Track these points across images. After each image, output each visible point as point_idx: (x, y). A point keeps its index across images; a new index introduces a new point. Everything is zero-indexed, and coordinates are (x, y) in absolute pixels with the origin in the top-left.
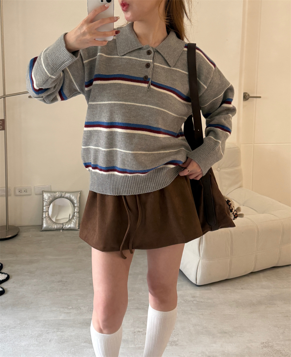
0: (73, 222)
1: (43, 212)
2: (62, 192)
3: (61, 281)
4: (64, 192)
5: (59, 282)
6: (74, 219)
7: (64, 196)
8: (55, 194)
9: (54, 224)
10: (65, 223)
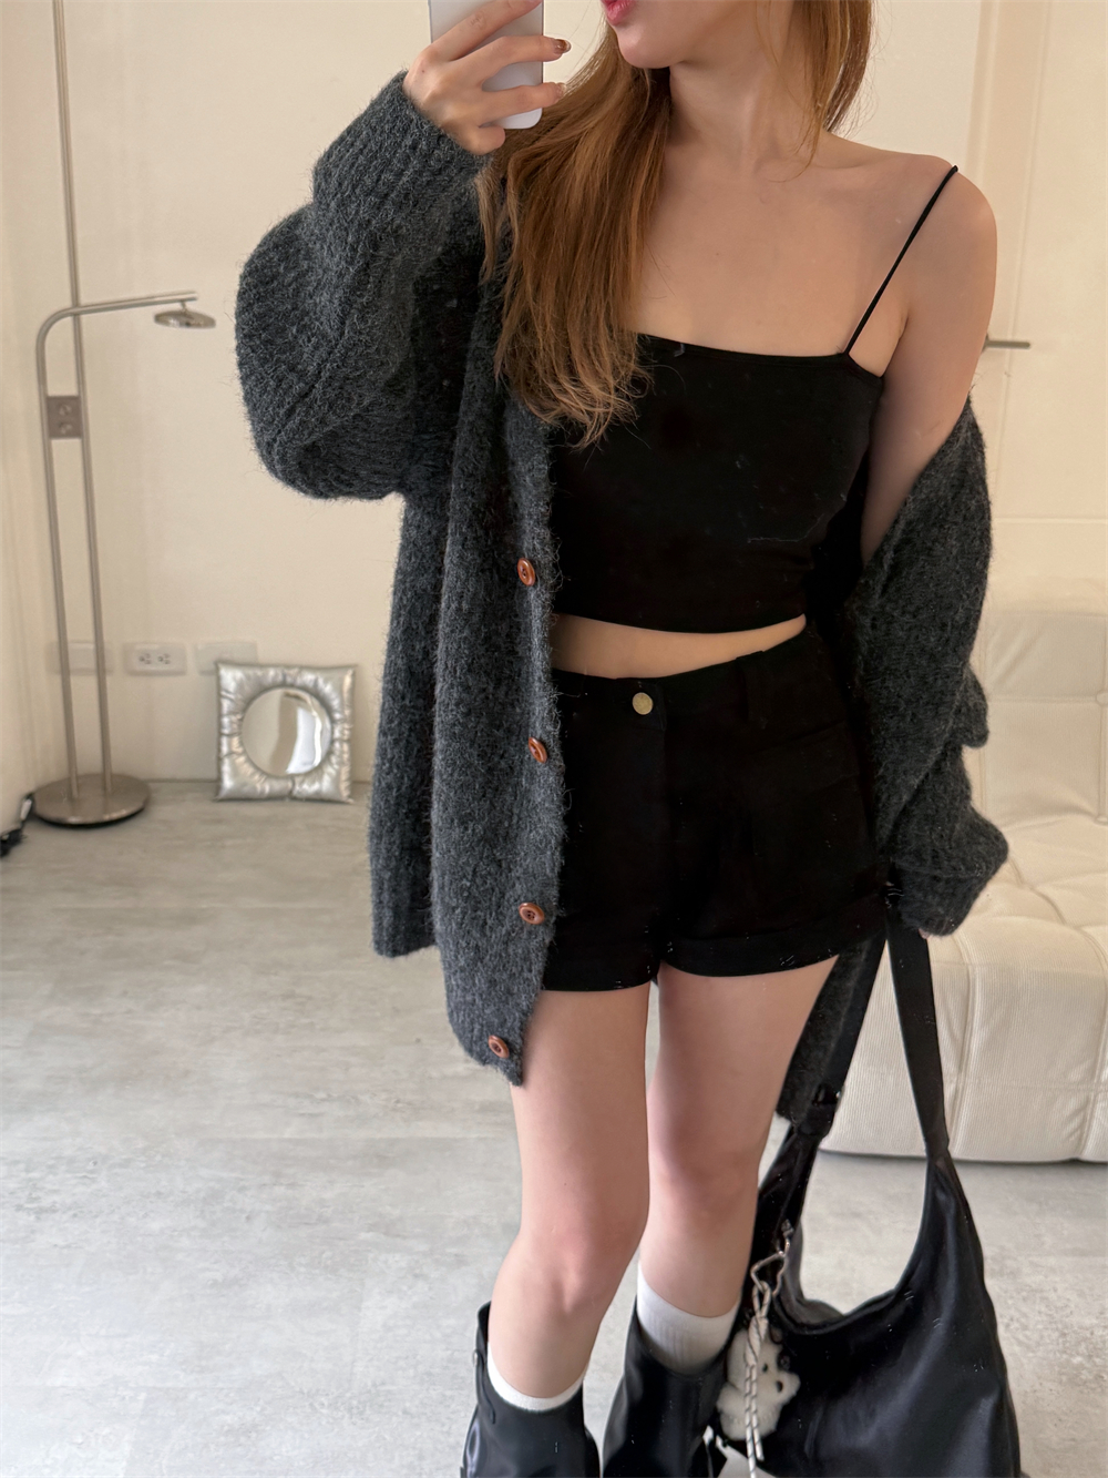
0: (329, 774)
1: (221, 735)
2: (288, 667)
4: (295, 667)
6: (331, 764)
7: (295, 680)
8: (260, 674)
9: (264, 777)
10: (302, 778)
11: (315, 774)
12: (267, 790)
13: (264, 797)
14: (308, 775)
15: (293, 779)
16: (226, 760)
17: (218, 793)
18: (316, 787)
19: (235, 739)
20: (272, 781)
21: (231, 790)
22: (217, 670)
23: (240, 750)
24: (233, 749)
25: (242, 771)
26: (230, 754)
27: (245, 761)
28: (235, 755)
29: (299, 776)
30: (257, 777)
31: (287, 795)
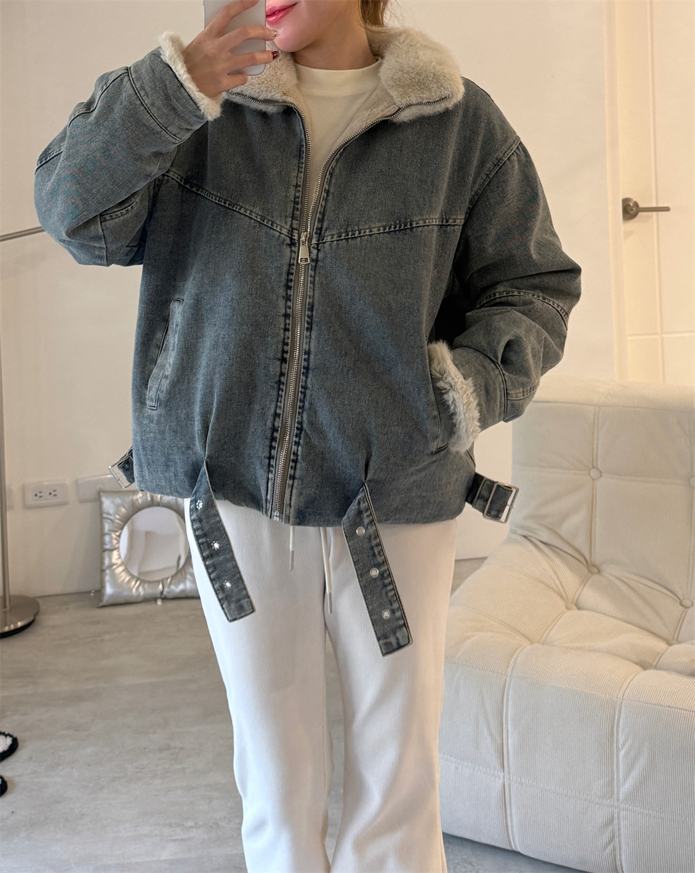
1: (104, 550)
3: (168, 748)
5: (160, 750)
8: (135, 498)
9: (138, 583)
10: (169, 580)
11: (180, 574)
12: (142, 593)
13: (140, 599)
14: (173, 577)
15: (162, 581)
16: (108, 571)
17: (101, 601)
18: (181, 587)
19: (115, 553)
20: (146, 585)
21: (111, 596)
22: (100, 498)
23: (119, 562)
24: (114, 561)
25: (122, 579)
26: (111, 565)
27: (123, 571)
28: (115, 567)
29: (168, 578)
30: (134, 583)
31: (159, 596)
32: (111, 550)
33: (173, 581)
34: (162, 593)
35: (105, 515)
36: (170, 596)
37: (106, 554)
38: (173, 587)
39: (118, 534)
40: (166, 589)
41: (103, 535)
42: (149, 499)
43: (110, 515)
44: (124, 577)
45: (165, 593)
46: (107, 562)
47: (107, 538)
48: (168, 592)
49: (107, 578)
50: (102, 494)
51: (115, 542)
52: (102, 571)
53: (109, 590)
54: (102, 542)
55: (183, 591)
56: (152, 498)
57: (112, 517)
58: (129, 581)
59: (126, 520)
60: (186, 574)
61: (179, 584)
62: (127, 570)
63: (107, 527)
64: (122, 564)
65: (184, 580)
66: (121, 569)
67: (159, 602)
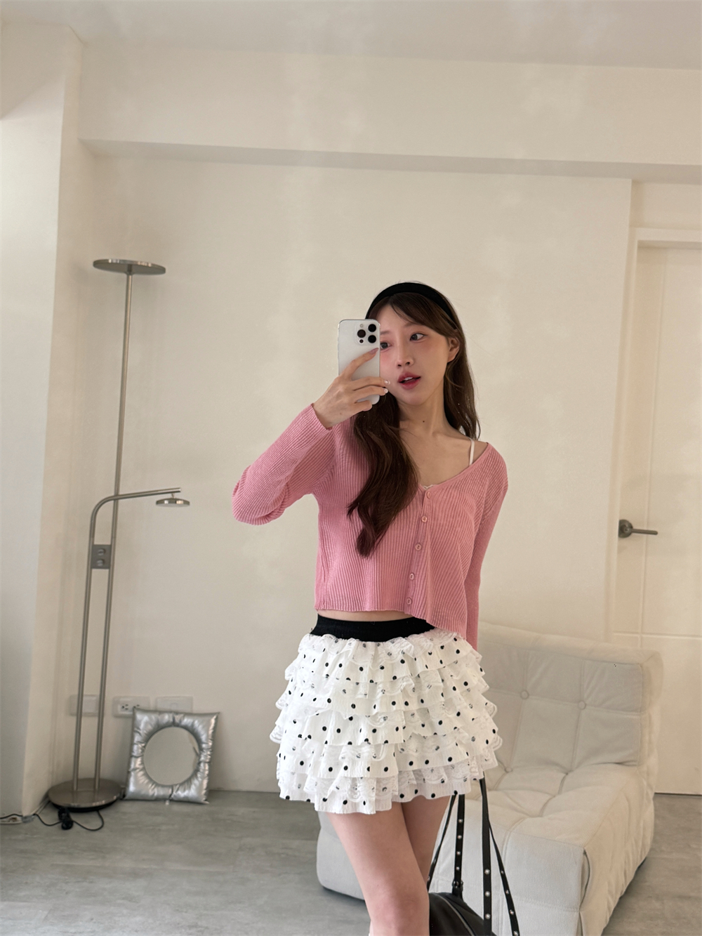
0: (195, 785)
1: (131, 756)
2: (177, 713)
4: (181, 713)
6: (197, 777)
7: (180, 721)
8: (160, 717)
9: (153, 786)
10: (178, 786)
11: (186, 784)
12: (156, 794)
13: (154, 798)
14: (182, 784)
15: (172, 787)
16: (133, 773)
17: (124, 796)
18: (186, 793)
19: (139, 760)
20: (160, 788)
21: (133, 793)
22: (134, 714)
23: (141, 767)
24: (137, 766)
25: (141, 781)
26: (135, 769)
27: (143, 775)
28: (138, 770)
29: (176, 785)
30: (150, 785)
31: (168, 797)
32: (137, 757)
33: (181, 788)
34: (171, 795)
35: (136, 729)
36: (175, 799)
37: (133, 759)
38: (179, 792)
39: (143, 745)
40: (174, 793)
41: (132, 744)
42: (171, 720)
43: (139, 728)
44: (143, 780)
45: (172, 796)
46: (132, 766)
47: (135, 747)
48: (175, 796)
49: (132, 780)
50: (135, 711)
51: (140, 751)
52: (129, 773)
53: (132, 788)
54: (131, 750)
55: (185, 797)
56: (174, 719)
57: (141, 732)
58: (147, 783)
59: (150, 735)
60: (191, 783)
61: (184, 790)
62: (146, 775)
63: (137, 738)
64: (143, 769)
65: (190, 788)
66: (142, 773)
67: (167, 803)
